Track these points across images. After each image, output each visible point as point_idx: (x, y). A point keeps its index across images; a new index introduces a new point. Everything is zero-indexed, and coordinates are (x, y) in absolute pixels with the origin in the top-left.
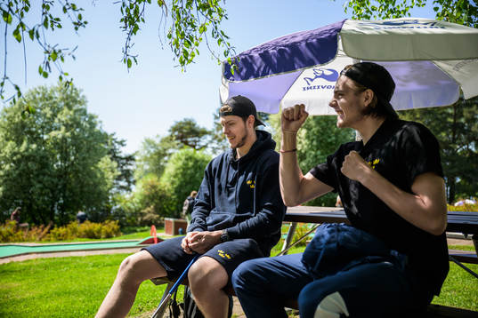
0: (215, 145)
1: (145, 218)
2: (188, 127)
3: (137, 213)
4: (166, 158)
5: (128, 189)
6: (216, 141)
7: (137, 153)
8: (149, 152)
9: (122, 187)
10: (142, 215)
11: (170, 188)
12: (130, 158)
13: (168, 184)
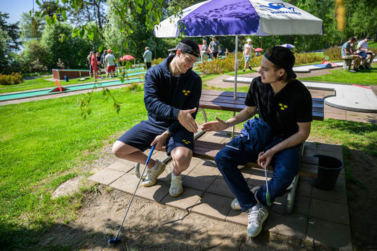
0: (72, 18)
1: (34, 67)
2: (53, 5)
3: (27, 64)
4: (40, 27)
5: (16, 48)
6: (72, 15)
7: (18, 23)
8: (28, 23)
9: (12, 47)
10: (32, 65)
11: (48, 47)
12: (14, 27)
13: (46, 45)
